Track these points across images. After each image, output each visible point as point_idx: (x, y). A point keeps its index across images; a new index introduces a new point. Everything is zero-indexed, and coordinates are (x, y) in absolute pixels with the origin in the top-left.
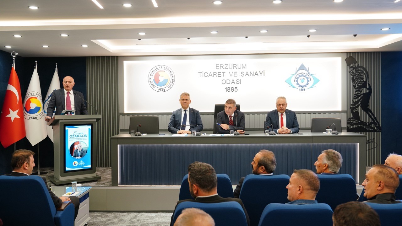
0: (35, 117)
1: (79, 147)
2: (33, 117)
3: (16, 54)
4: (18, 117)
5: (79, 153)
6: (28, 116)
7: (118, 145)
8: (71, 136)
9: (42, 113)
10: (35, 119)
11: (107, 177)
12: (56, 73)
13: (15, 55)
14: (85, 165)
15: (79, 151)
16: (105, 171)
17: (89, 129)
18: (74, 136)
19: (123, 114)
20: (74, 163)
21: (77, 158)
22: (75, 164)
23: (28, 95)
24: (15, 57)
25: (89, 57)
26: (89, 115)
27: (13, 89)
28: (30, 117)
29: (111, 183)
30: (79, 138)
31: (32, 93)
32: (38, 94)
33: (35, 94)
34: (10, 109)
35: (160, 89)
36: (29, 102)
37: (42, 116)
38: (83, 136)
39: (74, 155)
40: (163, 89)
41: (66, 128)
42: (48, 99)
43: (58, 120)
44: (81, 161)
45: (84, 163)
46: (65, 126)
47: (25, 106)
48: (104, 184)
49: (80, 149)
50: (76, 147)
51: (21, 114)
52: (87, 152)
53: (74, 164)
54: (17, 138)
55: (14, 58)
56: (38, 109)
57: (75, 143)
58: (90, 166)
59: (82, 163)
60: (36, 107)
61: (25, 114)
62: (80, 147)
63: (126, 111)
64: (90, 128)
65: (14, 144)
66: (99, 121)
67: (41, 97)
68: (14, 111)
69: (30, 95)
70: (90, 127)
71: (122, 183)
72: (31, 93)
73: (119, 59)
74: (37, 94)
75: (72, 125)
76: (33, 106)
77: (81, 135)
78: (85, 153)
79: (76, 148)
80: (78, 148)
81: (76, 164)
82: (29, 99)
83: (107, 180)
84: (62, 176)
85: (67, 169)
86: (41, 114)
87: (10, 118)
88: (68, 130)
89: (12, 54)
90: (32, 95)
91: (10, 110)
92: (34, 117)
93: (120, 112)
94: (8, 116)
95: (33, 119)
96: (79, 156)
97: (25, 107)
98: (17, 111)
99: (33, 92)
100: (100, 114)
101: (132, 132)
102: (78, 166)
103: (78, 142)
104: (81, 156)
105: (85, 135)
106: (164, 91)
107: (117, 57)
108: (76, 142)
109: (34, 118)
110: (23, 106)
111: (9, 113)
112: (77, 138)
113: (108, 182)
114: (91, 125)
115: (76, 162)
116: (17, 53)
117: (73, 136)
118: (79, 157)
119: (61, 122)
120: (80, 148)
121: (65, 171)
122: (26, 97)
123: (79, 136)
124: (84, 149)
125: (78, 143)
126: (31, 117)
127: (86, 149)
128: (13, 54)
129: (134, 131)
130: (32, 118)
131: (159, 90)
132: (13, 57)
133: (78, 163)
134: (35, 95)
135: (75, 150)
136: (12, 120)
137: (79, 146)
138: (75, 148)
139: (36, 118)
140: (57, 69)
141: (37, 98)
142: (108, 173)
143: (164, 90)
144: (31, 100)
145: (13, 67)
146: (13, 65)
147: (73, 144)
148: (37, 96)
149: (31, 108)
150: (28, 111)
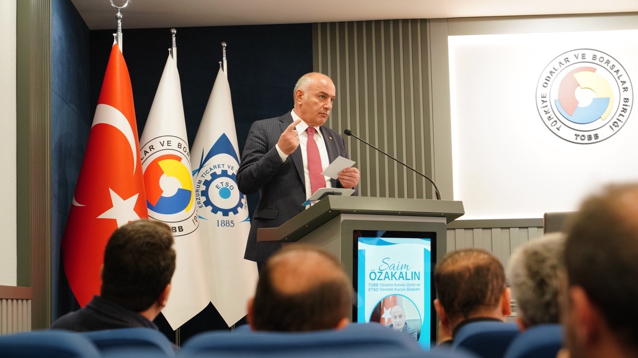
0: (176, 226)
1: (395, 317)
8: (373, 276)
10: (178, 233)
17: (425, 251)
18: (382, 277)
23: (151, 148)
25: (324, 24)
30: (398, 282)
31: (166, 139)
33: (174, 145)
34: (111, 191)
35: (581, 134)
38: (409, 277)
40: (592, 133)
41: (359, 242)
42: (201, 166)
46: (356, 235)
49: (399, 324)
50: (386, 315)
52: (418, 336)
55: (119, 15)
57: (384, 300)
60: (179, 190)
62: (400, 316)
64: (429, 248)
68: (125, 197)
69: (157, 147)
72: (162, 140)
73: (432, 28)
74: (179, 145)
77: (404, 271)
79: (389, 319)
80: (393, 321)
82: (155, 163)
88: (364, 251)
90: (165, 146)
92: (174, 225)
94: (106, 215)
99: (169, 139)
103: (394, 296)
105: (415, 275)
106: (593, 140)
107: (424, 21)
108: (388, 297)
109: (174, 229)
111: (110, 205)
112: (391, 282)
114: (432, 237)
117: (378, 275)
119: (345, 221)
120: (398, 319)
123: (397, 276)
124: (411, 326)
125: (394, 300)
127: (416, 324)
131: (577, 135)
132: (117, 11)
134: (174, 149)
137: (397, 315)
138: (386, 320)
139: (181, 229)
140: (225, 62)
141: (179, 159)
143: (596, 136)
144: (163, 164)
145: (117, 44)
146: (117, 38)
147: (380, 303)
148: (181, 150)
149: (162, 192)
150: (154, 204)
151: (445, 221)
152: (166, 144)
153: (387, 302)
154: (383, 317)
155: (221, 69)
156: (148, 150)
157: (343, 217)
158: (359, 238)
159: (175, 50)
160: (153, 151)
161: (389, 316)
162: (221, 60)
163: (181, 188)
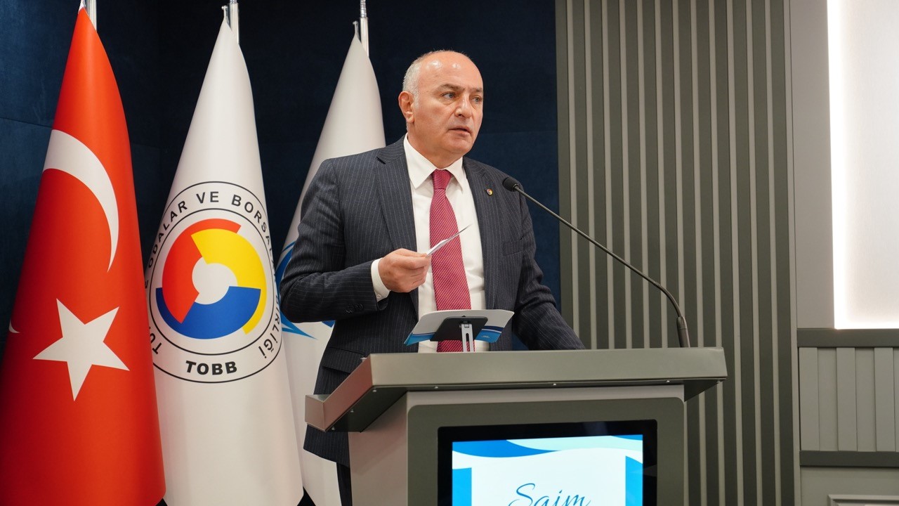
0: (223, 360)
2: (210, 361)
4: (113, 361)
6: (177, 351)
9: (267, 336)
10: (225, 376)
17: (628, 460)
19: (830, 340)
23: (182, 206)
26: (594, 350)
27: (85, 164)
28: (191, 364)
31: (208, 189)
33: (225, 200)
34: (61, 307)
36: (186, 253)
37: (270, 355)
41: (454, 453)
43: (396, 395)
46: (450, 437)
47: (158, 282)
51: (134, 341)
56: (241, 304)
60: (232, 290)
61: (159, 339)
63: (844, 319)
64: (639, 457)
66: (702, 396)
67: (265, 219)
68: (86, 318)
69: (193, 204)
70: (633, 448)
72: (200, 190)
74: (236, 200)
75: (496, 432)
76: (210, 282)
82: (186, 236)
86: (261, 343)
87: (61, 368)
88: (468, 472)
90: (207, 202)
91: (65, 314)
92: (216, 360)
93: (801, 319)
94: (49, 354)
95: (209, 376)
97: (159, 291)
98: (106, 321)
99: (213, 187)
100: (710, 342)
109: (217, 369)
110: (147, 284)
111: (57, 335)
114: (645, 429)
119: (416, 408)
122: (167, 219)
126: (199, 360)
130: (203, 369)
134: (223, 209)
136: (77, 380)
139: (231, 367)
140: (364, 23)
141: (234, 227)
144: (197, 237)
145: (86, 8)
148: (241, 209)
149: (196, 294)
150: (180, 318)
151: (679, 393)
152: (207, 197)
155: (356, 37)
156: (177, 211)
157: (412, 401)
158: (455, 444)
159: (234, 7)
160: (185, 212)
162: (358, 18)
163: (236, 285)
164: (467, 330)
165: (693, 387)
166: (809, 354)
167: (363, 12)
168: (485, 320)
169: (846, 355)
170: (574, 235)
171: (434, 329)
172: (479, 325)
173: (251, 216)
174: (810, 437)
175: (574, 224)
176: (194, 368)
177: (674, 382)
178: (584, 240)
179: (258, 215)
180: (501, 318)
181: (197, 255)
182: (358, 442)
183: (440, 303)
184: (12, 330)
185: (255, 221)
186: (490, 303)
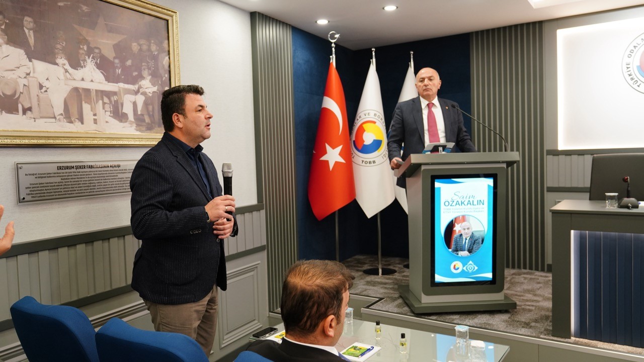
0: (372, 160)
1: (465, 229)
2: (368, 160)
3: (337, 36)
4: (341, 160)
5: (466, 242)
6: (359, 158)
7: (572, 232)
8: (447, 204)
9: (384, 153)
10: (372, 164)
11: (527, 301)
12: (411, 70)
13: (335, 38)
14: (478, 272)
15: (466, 239)
16: (517, 280)
17: (489, 186)
18: (454, 204)
20: (455, 266)
21: (461, 253)
22: (456, 268)
23: (360, 117)
24: (335, 43)
25: (477, 33)
27: (333, 105)
28: (363, 161)
29: (549, 325)
30: (466, 207)
32: (378, 114)
33: (372, 115)
34: (327, 145)
36: (361, 130)
37: (385, 159)
38: (475, 203)
39: (453, 246)
41: (436, 183)
43: (418, 166)
44: (471, 262)
45: (476, 268)
46: (434, 178)
47: (354, 138)
48: (527, 325)
49: (467, 234)
50: (457, 228)
51: (347, 155)
52: (483, 241)
53: (454, 268)
54: (339, 202)
55: (333, 45)
56: (377, 144)
57: (455, 219)
58: (489, 275)
59: (471, 266)
60: (374, 140)
61: (354, 154)
63: (562, 146)
64: (492, 184)
65: (334, 213)
67: (383, 120)
68: (333, 147)
69: (363, 116)
70: (490, 182)
71: (582, 332)
73: (546, 28)
74: (375, 115)
75: (448, 177)
76: (368, 139)
77: (471, 200)
78: (478, 243)
79: (459, 231)
80: (463, 232)
81: (458, 268)
82: (361, 126)
83: (530, 311)
84: (427, 294)
85: (438, 278)
86: (382, 155)
87: (327, 162)
88: (439, 188)
89: (329, 36)
90: (367, 116)
91: (328, 147)
92: (370, 160)
93: (547, 147)
94: (324, 158)
95: (368, 164)
96: (464, 250)
97: (354, 141)
98: (339, 149)
99: (368, 111)
101: (612, 198)
102: (463, 273)
103: (464, 217)
104: (470, 251)
105: (480, 202)
107: (541, 23)
108: (459, 217)
109: (370, 163)
110: (350, 139)
111: (325, 152)
112: (461, 207)
113: (536, 321)
114: (494, 176)
115: (459, 264)
116: (338, 34)
117: (451, 203)
118: (465, 253)
119: (424, 170)
120: (466, 231)
121: (434, 284)
122: (356, 121)
123: (466, 203)
124: (477, 235)
125: (464, 219)
126: (365, 160)
127: (482, 233)
128: (333, 37)
129: (616, 194)
130: (366, 162)
132: (332, 43)
133: (464, 266)
134: (371, 118)
135: (455, 236)
136: (331, 166)
137: (466, 227)
138: (457, 231)
139: (374, 162)
140: (412, 62)
141: (374, 122)
142: (525, 287)
144: (365, 126)
145: (332, 62)
146: (332, 58)
147: (452, 221)
148: (376, 117)
149: (364, 141)
150: (360, 149)
151: (504, 165)
152: (367, 115)
153: (457, 221)
154: (454, 229)
155: (410, 67)
156: (358, 118)
157: (423, 168)
158: (436, 180)
159: (374, 60)
160: (361, 119)
161: (460, 229)
162: (410, 61)
163: (375, 139)
164: (441, 149)
165: (510, 164)
166: (550, 157)
167: (412, 60)
168: (446, 146)
169: (562, 157)
170: (476, 122)
171: (431, 149)
172: (444, 147)
173: (380, 119)
174: (550, 182)
175: (476, 118)
176: (364, 162)
177: (503, 162)
178: (479, 123)
179: (381, 119)
180: (451, 145)
181: (364, 131)
182: (409, 181)
183: (431, 141)
184: (314, 152)
185: (380, 121)
186: (448, 140)
